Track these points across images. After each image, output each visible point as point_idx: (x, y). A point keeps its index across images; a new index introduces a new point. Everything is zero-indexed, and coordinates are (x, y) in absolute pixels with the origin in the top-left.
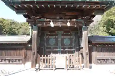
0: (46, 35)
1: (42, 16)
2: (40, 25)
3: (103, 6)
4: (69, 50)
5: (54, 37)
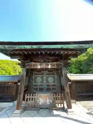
0: (34, 74)
1: (30, 60)
2: (28, 67)
3: (77, 52)
4: (53, 87)
5: (41, 76)
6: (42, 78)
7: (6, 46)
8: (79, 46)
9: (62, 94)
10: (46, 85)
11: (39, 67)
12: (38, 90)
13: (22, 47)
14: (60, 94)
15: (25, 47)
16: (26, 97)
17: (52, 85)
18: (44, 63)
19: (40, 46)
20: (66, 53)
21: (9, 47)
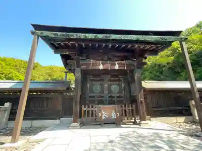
1: (87, 56)
2: (84, 67)
3: (157, 47)
4: (118, 99)
5: (99, 83)
6: (102, 85)
7: (59, 33)
8: (161, 38)
9: (134, 106)
10: (107, 97)
11: (101, 67)
12: (96, 102)
13: (82, 36)
14: (130, 105)
15: (86, 36)
16: (83, 109)
17: (118, 97)
18: (109, 62)
19: (108, 35)
20: (142, 47)
21: (63, 35)
